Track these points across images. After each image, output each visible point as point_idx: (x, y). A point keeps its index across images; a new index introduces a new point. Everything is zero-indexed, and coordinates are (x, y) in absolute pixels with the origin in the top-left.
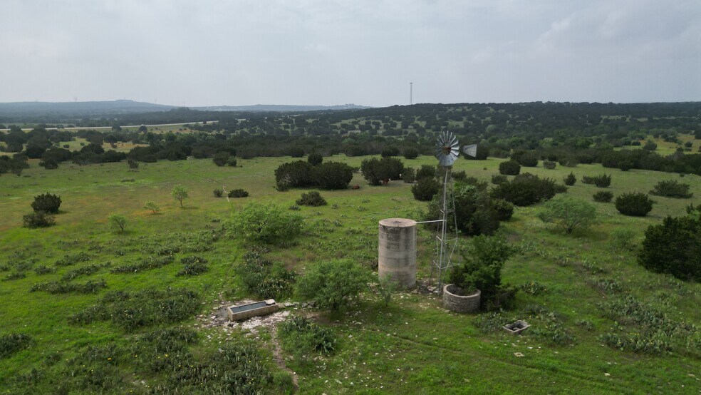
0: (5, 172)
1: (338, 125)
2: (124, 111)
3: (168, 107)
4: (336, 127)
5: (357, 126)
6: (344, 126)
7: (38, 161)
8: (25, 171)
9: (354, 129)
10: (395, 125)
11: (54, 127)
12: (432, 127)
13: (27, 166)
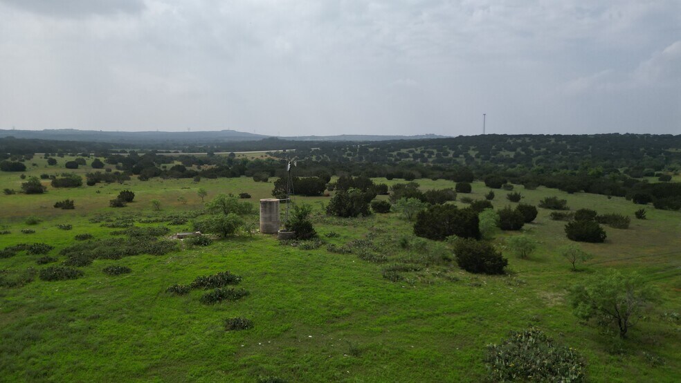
0: (113, 182)
1: (395, 153)
2: (226, 140)
3: (261, 136)
4: (391, 156)
5: (411, 155)
6: (399, 154)
7: (137, 176)
8: (126, 182)
9: (408, 157)
10: (447, 154)
11: (163, 152)
12: (481, 156)
13: (129, 179)
